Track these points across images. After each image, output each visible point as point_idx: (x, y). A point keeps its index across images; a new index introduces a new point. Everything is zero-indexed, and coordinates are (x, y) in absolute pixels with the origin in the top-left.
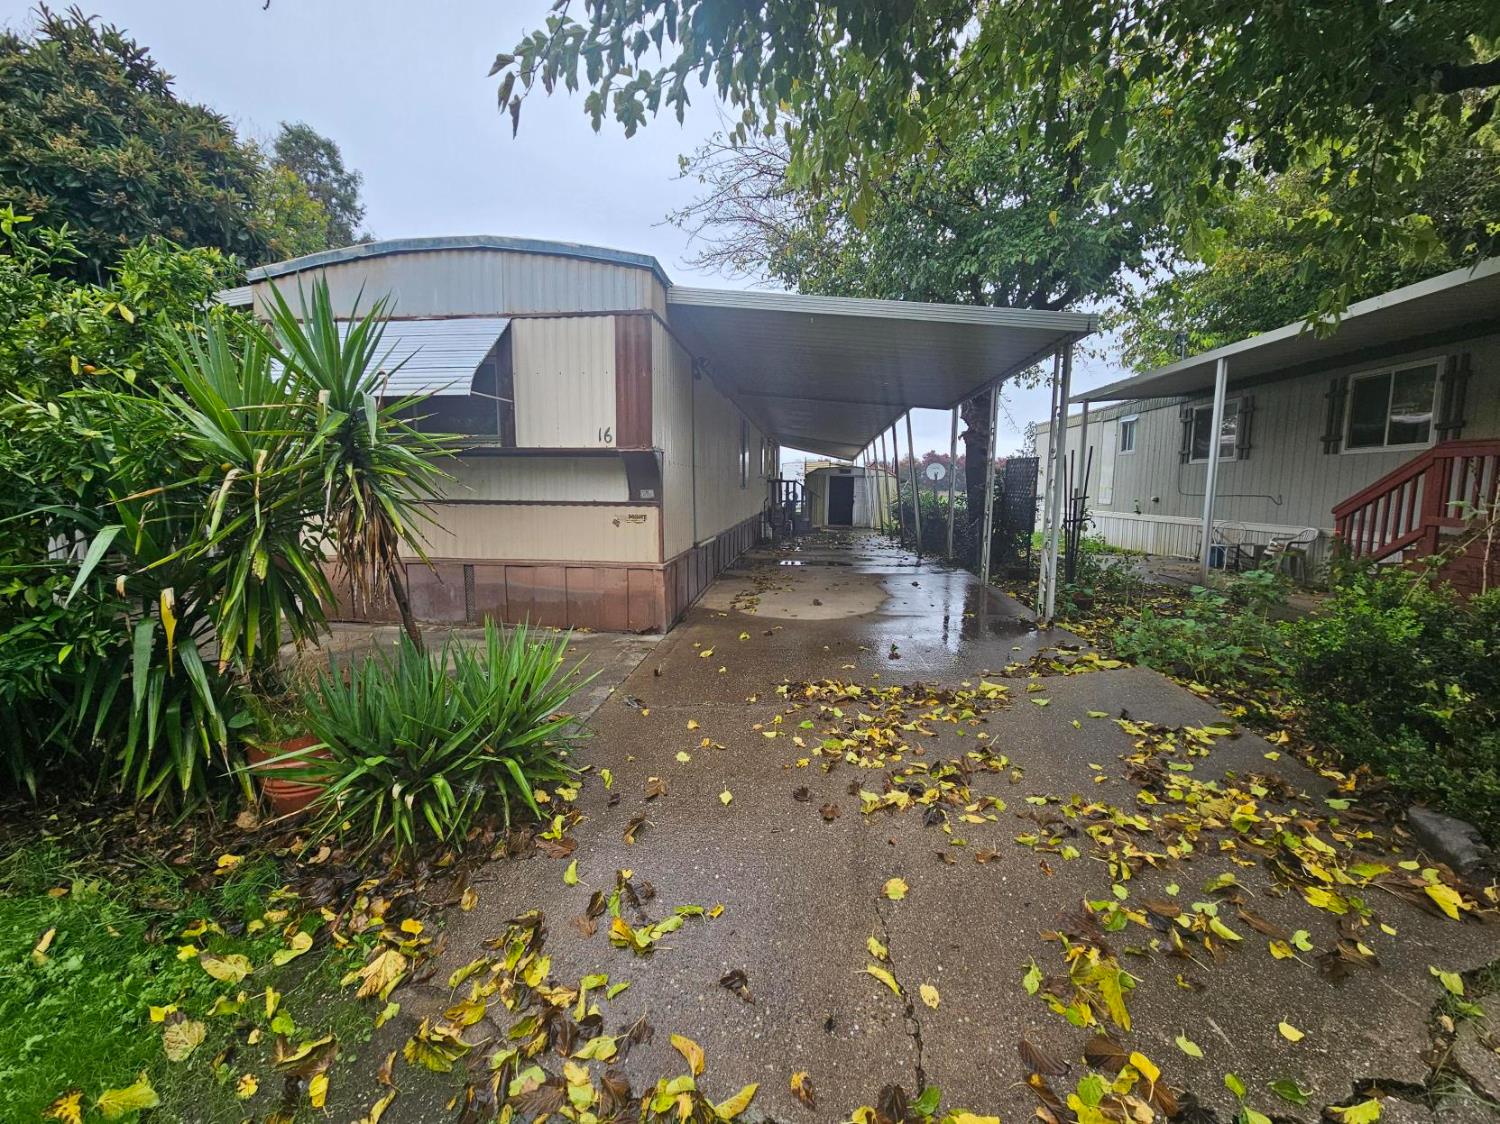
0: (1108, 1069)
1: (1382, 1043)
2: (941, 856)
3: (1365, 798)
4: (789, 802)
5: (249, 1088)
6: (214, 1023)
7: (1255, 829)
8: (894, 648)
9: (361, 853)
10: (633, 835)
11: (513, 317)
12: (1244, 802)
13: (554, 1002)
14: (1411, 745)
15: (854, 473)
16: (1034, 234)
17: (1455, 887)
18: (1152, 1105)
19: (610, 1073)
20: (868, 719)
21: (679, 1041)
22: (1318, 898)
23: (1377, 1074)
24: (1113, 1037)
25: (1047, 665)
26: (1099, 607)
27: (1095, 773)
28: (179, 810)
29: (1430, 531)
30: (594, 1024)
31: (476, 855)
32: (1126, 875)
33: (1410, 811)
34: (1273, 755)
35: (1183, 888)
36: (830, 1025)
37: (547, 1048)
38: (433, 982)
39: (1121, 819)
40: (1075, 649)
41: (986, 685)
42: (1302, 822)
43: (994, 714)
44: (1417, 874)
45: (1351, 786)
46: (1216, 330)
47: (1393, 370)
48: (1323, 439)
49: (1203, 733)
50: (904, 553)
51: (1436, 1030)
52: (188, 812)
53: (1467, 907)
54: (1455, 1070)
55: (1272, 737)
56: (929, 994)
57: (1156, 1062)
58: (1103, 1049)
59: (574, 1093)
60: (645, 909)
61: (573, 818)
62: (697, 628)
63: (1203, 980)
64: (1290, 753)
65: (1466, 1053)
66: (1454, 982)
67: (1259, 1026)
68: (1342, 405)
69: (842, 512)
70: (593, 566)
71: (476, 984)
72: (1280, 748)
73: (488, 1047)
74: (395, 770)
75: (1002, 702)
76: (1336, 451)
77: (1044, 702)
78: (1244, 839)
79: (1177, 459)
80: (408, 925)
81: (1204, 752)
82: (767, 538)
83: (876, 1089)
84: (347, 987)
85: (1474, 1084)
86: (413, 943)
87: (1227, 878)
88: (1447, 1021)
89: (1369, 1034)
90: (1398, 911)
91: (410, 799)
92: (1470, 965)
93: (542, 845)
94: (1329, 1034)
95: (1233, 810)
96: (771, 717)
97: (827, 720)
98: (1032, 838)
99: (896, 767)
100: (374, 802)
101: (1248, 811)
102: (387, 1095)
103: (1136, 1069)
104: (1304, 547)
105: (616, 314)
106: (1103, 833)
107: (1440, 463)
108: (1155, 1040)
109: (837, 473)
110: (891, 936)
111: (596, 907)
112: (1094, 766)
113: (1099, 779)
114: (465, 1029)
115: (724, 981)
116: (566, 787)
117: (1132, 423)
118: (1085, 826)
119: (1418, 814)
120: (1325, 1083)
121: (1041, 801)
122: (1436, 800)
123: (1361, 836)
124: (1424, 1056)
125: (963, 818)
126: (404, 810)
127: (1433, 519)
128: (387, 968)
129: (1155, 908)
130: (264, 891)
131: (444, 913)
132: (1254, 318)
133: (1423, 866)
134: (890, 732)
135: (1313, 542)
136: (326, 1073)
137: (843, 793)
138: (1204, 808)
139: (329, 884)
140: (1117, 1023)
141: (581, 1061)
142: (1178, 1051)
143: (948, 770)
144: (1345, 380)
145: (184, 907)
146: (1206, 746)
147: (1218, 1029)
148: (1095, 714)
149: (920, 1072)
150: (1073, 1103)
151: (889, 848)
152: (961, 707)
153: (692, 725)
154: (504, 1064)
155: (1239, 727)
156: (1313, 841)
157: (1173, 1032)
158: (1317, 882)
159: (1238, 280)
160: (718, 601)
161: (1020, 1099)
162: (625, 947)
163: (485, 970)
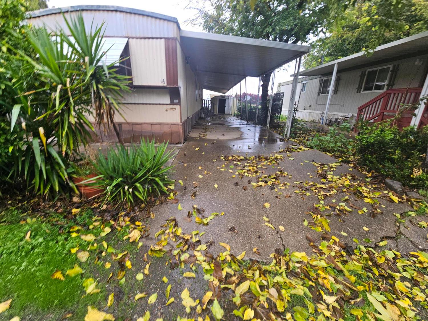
0: (327, 240)
1: (386, 229)
2: (277, 197)
3: (374, 178)
4: (233, 186)
5: (108, 266)
6: (91, 252)
7: (350, 186)
8: (249, 146)
9: (117, 206)
10: (194, 196)
11: (129, 38)
12: (347, 180)
13: (186, 238)
14: (388, 164)
15: (226, 98)
16: (289, 19)
17: (396, 196)
18: (338, 246)
19: (207, 253)
20: (248, 165)
21: (222, 244)
22: (367, 200)
23: (385, 235)
24: (327, 233)
25: (291, 150)
26: (298, 135)
27: (309, 175)
28: (54, 198)
29: (382, 113)
30: (199, 242)
31: (150, 204)
32: (323, 198)
33: (386, 180)
34: (351, 169)
35: (337, 200)
36: (259, 237)
37: (188, 249)
38: (150, 236)
39: (319, 186)
40: (296, 145)
41: (276, 155)
42: (360, 184)
43: (280, 162)
44: (387, 194)
45: (370, 175)
46: (329, 56)
47: (379, 68)
48: (357, 89)
49: (333, 165)
50: (242, 121)
51: (396, 225)
52: (57, 198)
53: (400, 200)
54: (401, 233)
55: (349, 165)
56: (281, 228)
57: (337, 237)
58: (325, 236)
59: (198, 258)
60: (203, 214)
61: (176, 193)
62: (192, 142)
63: (345, 220)
64: (355, 168)
65: (402, 229)
66: (398, 216)
67: (358, 228)
68: (364, 78)
69: (222, 109)
70: (160, 124)
71: (163, 236)
72: (352, 167)
73: (171, 250)
74: (124, 182)
75: (282, 159)
76: (360, 92)
77: (292, 159)
78: (348, 189)
79: (317, 94)
80: (137, 223)
81: (335, 169)
82: (202, 117)
83: (274, 250)
84: (126, 240)
85: (404, 235)
86: (140, 227)
87: (347, 197)
88: (397, 224)
89: (382, 228)
90: (385, 202)
91: (131, 190)
92: (401, 212)
93: (169, 201)
94: (374, 228)
95: (344, 182)
96: (221, 165)
97: (237, 165)
98: (298, 191)
99: (259, 176)
100: (120, 191)
101: (347, 182)
102: (148, 263)
103: (333, 239)
104: (348, 119)
105: (165, 38)
106: (315, 189)
107: (388, 95)
108: (336, 233)
109: (221, 98)
110: (269, 216)
111: (190, 215)
112: (309, 174)
113: (311, 177)
114: (163, 246)
115: (230, 230)
116: (170, 185)
117: (305, 83)
118: (310, 188)
119: (388, 180)
120: (374, 238)
121: (298, 182)
122: (393, 177)
123: (374, 186)
124: (395, 231)
125: (279, 188)
126: (129, 193)
127: (383, 111)
128: (135, 234)
129: (331, 205)
130: (90, 217)
131: (146, 219)
132: (340, 53)
133: (389, 192)
134: (254, 168)
135: (350, 117)
136: (129, 260)
137: (247, 183)
138: (338, 182)
139: (109, 214)
140: (327, 230)
141: (198, 251)
142: (342, 235)
143: (272, 177)
144: (366, 71)
145: (67, 223)
146: (335, 168)
147: (350, 230)
148: (306, 161)
149: (283, 245)
150: (320, 248)
151: (263, 196)
152: (271, 161)
153: (200, 168)
154: (178, 254)
155: (342, 163)
156: (364, 188)
157: (340, 231)
158: (366, 197)
159: (338, 40)
160: (195, 134)
161: (308, 248)
162: (201, 224)
163: (164, 232)
